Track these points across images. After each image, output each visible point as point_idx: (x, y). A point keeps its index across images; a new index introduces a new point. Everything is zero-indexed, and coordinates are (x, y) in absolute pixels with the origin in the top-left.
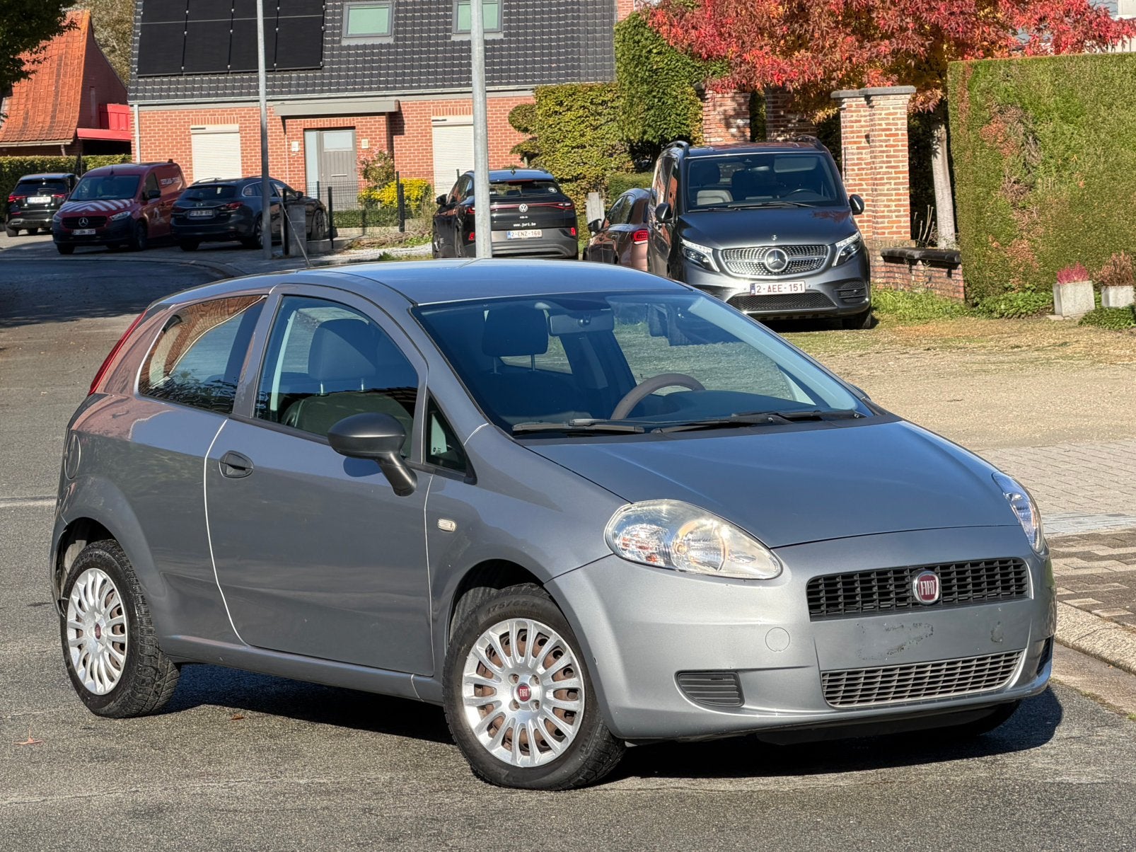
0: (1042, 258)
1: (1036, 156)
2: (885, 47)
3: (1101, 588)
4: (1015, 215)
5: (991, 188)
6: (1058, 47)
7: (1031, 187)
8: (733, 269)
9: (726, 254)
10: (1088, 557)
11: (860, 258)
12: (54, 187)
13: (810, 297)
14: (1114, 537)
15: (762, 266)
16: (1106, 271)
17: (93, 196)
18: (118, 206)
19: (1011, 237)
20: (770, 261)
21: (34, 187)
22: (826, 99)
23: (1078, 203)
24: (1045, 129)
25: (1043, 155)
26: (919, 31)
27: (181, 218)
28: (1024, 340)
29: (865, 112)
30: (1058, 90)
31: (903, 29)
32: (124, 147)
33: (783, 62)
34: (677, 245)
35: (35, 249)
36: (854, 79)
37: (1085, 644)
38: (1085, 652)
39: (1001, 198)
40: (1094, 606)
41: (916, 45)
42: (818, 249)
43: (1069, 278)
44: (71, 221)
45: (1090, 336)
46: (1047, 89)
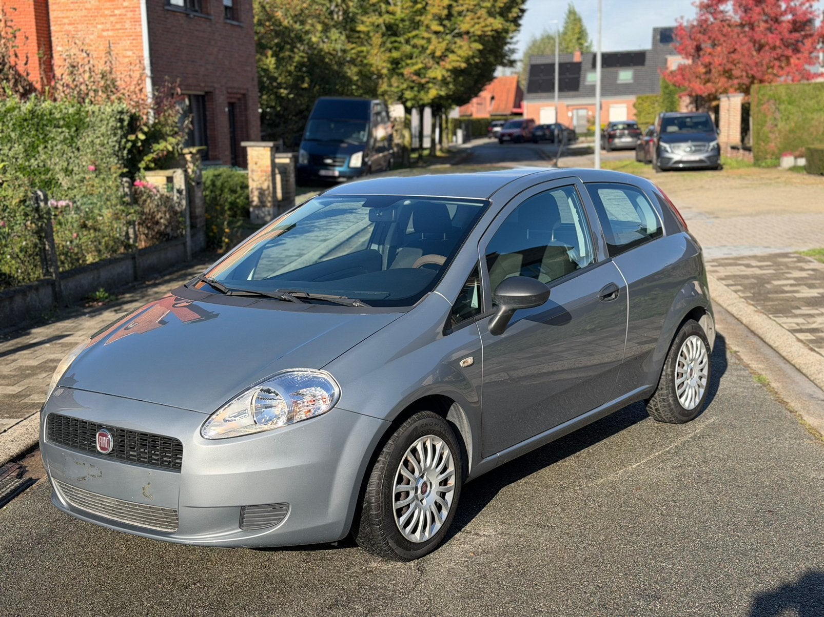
0: (778, 148)
1: (778, 115)
2: (736, 81)
3: (746, 282)
4: (770, 135)
5: (762, 126)
6: (793, 81)
7: (776, 126)
8: (676, 151)
9: (674, 147)
10: (748, 266)
11: (718, 149)
12: (502, 125)
13: (701, 161)
14: (761, 257)
15: (685, 151)
16: (797, 153)
17: (510, 128)
18: (516, 131)
19: (768, 142)
20: (688, 149)
21: (496, 126)
22: (716, 98)
23: (792, 131)
24: (782, 107)
25: (781, 115)
26: (747, 77)
27: (534, 135)
28: (767, 176)
29: (727, 102)
30: (787, 94)
31: (742, 76)
32: (521, 114)
33: (702, 86)
34: (659, 144)
35: (493, 143)
36: (725, 91)
37: (729, 309)
38: (729, 312)
39: (766, 129)
40: (739, 291)
41: (746, 81)
42: (705, 146)
43: (785, 155)
44: (503, 135)
45: (790, 175)
46: (784, 94)
